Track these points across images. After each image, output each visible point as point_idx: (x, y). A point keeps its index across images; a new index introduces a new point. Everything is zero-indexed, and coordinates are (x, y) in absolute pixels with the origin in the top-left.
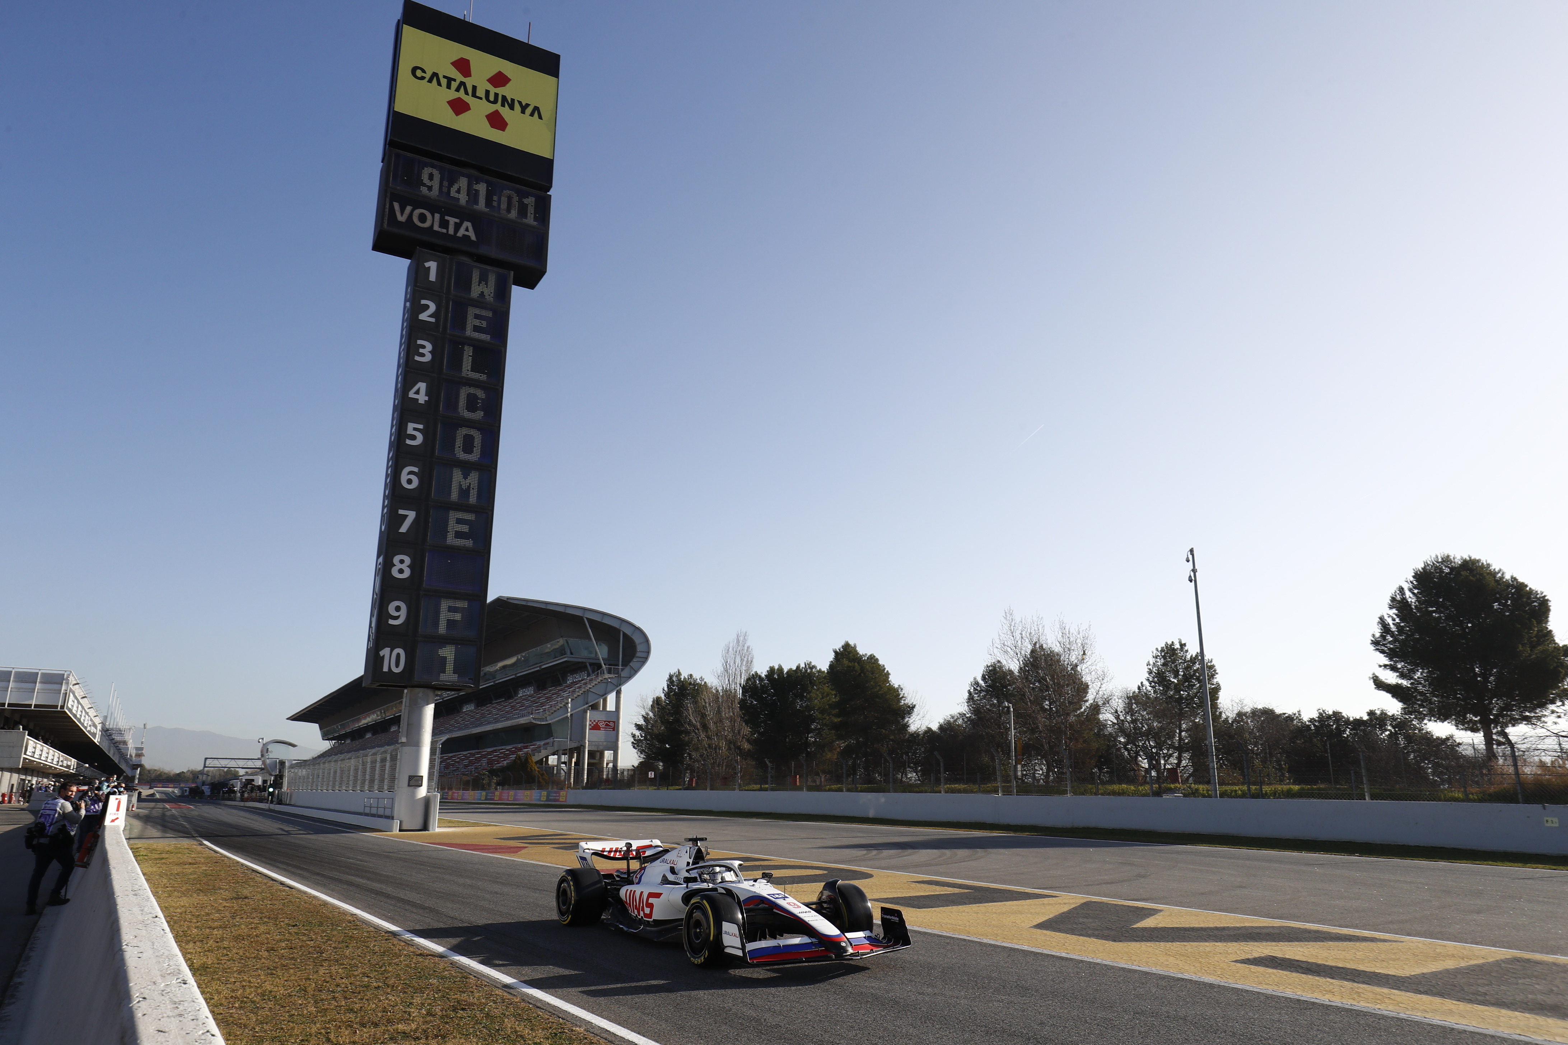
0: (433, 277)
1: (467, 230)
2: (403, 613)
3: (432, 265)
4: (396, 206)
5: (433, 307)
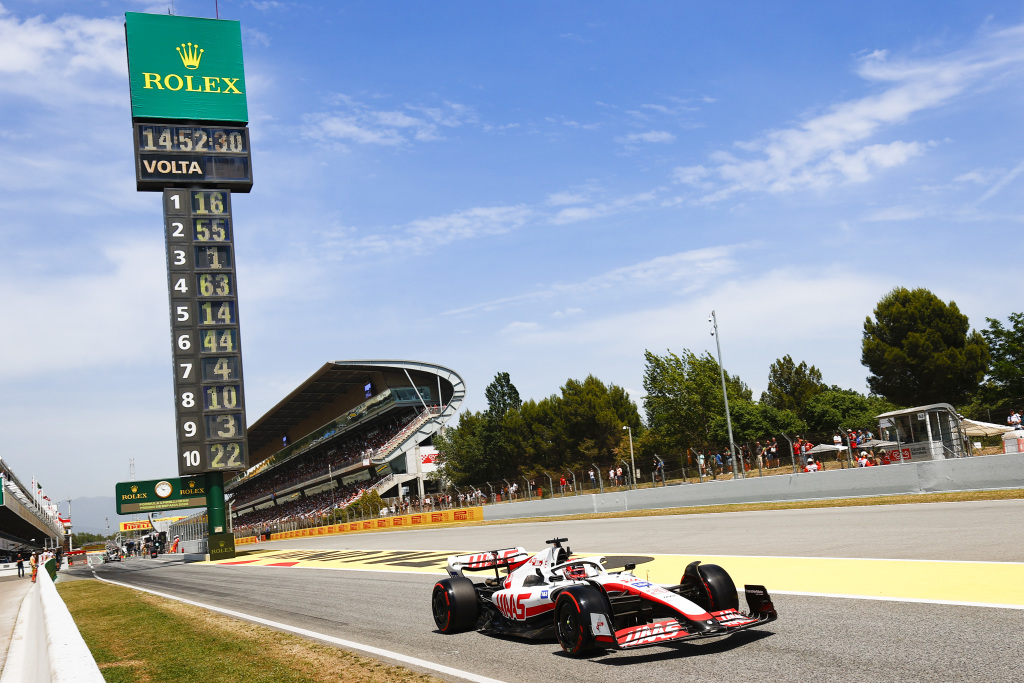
0: (177, 206)
1: (195, 167)
2: (194, 429)
3: (176, 198)
4: (146, 162)
5: (181, 227)
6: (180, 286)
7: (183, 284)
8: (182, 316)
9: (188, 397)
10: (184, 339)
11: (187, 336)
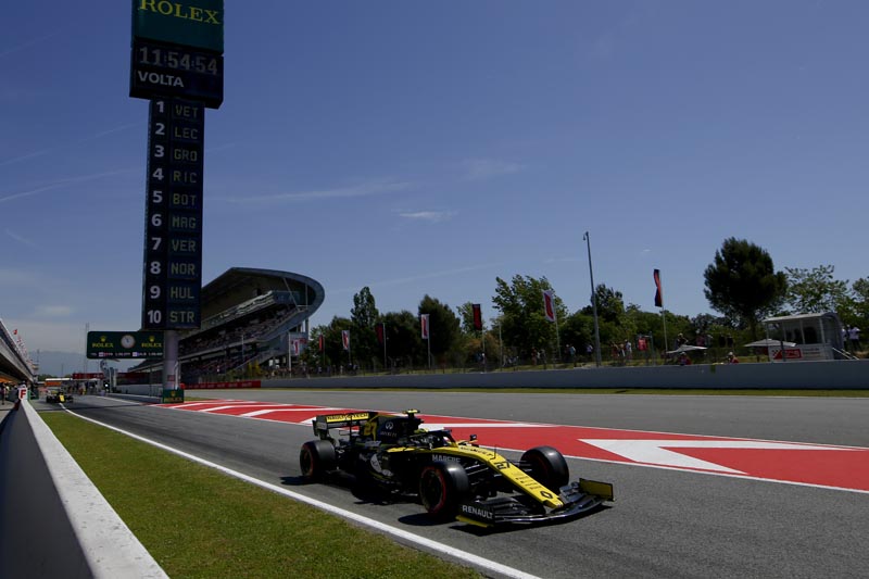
0: (162, 110)
1: (179, 82)
2: (159, 292)
3: (161, 104)
4: (140, 73)
5: (163, 127)
6: (157, 174)
7: (160, 173)
8: (157, 198)
9: (156, 265)
10: (157, 217)
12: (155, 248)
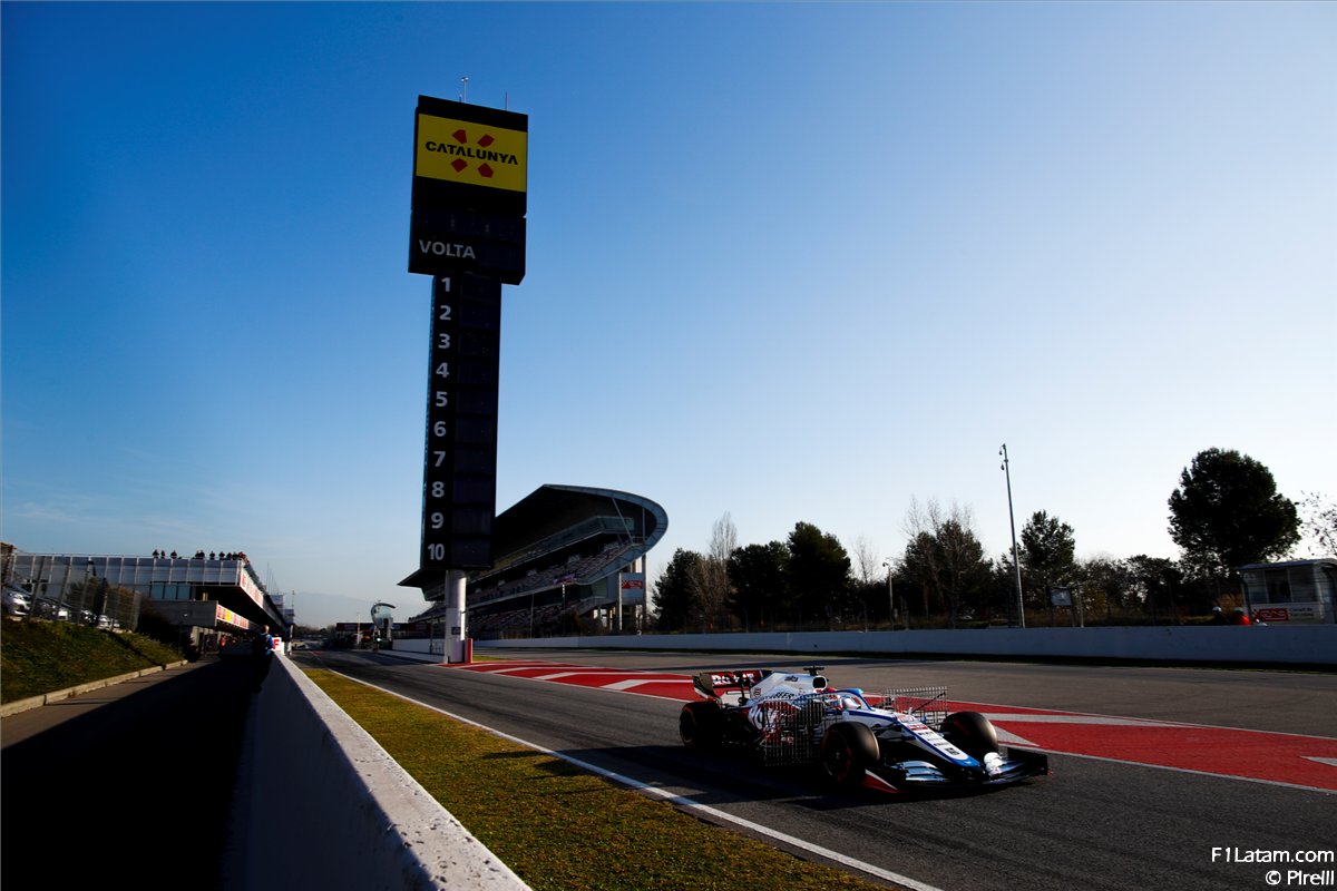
0: (448, 289)
1: (470, 253)
2: (441, 521)
3: (447, 280)
4: (421, 242)
5: (449, 309)
6: (442, 370)
7: (445, 369)
8: (441, 401)
9: (438, 486)
10: (440, 425)
11: (443, 423)
12: (438, 465)
